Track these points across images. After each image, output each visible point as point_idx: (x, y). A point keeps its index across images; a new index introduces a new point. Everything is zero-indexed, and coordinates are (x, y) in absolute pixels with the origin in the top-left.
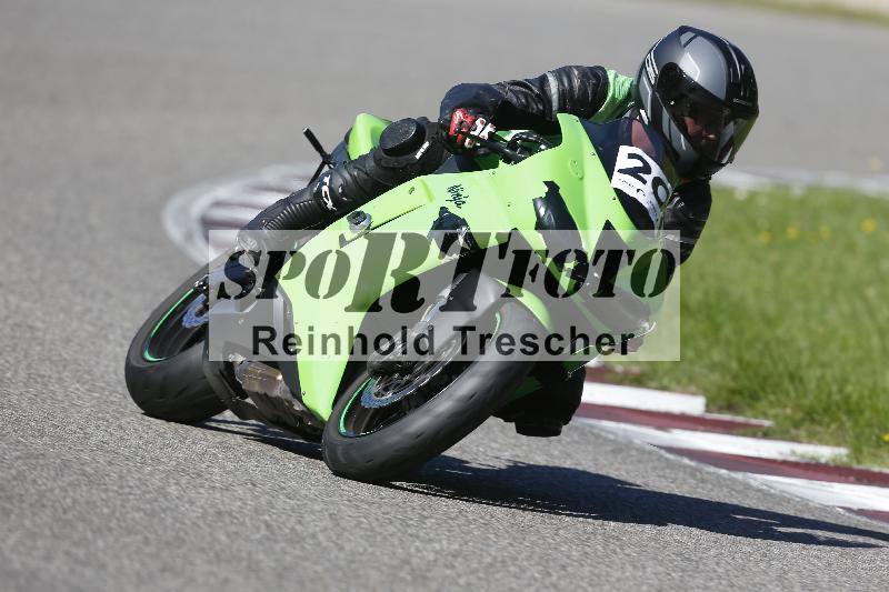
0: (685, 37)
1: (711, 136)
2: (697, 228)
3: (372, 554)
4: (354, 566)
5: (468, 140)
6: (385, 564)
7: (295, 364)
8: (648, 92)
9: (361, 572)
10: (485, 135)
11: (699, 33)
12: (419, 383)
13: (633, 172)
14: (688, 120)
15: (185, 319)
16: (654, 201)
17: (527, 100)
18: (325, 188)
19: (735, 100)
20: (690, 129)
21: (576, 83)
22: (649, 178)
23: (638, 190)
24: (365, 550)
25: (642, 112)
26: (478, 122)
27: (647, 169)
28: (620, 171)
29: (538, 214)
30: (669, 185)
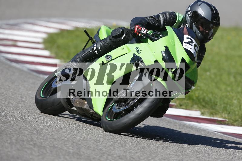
0: (199, 3)
1: (207, 32)
2: (202, 58)
3: (25, 127)
4: (21, 130)
5: (140, 34)
6: (30, 130)
7: (91, 99)
8: (188, 19)
9: (23, 132)
10: (145, 32)
11: (203, 2)
12: (131, 104)
13: (188, 43)
14: (200, 27)
15: (52, 85)
16: (195, 51)
17: (154, 22)
18: (95, 48)
19: (214, 21)
20: (201, 30)
21: (168, 17)
22: (193, 44)
23: (190, 48)
24: (24, 126)
25: (187, 25)
26: (143, 29)
27: (192, 42)
28: (185, 43)
29: (163, 55)
30: (198, 46)
